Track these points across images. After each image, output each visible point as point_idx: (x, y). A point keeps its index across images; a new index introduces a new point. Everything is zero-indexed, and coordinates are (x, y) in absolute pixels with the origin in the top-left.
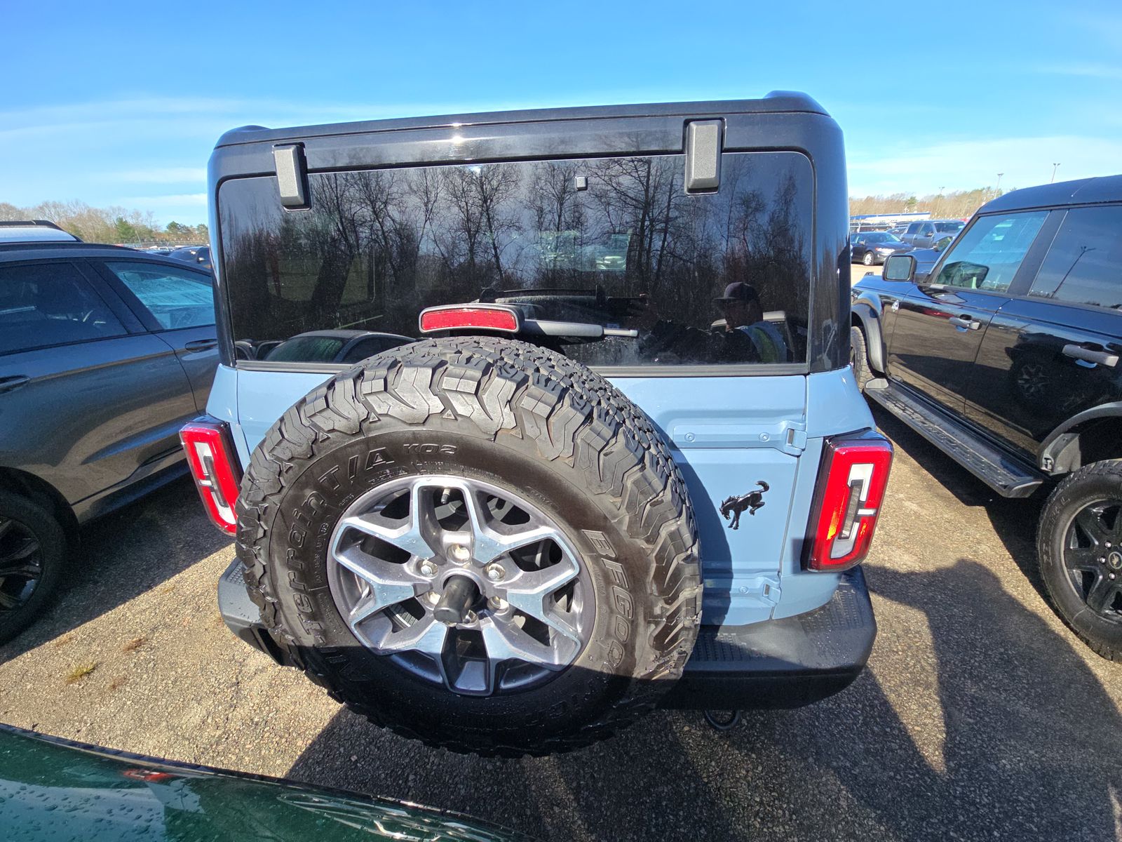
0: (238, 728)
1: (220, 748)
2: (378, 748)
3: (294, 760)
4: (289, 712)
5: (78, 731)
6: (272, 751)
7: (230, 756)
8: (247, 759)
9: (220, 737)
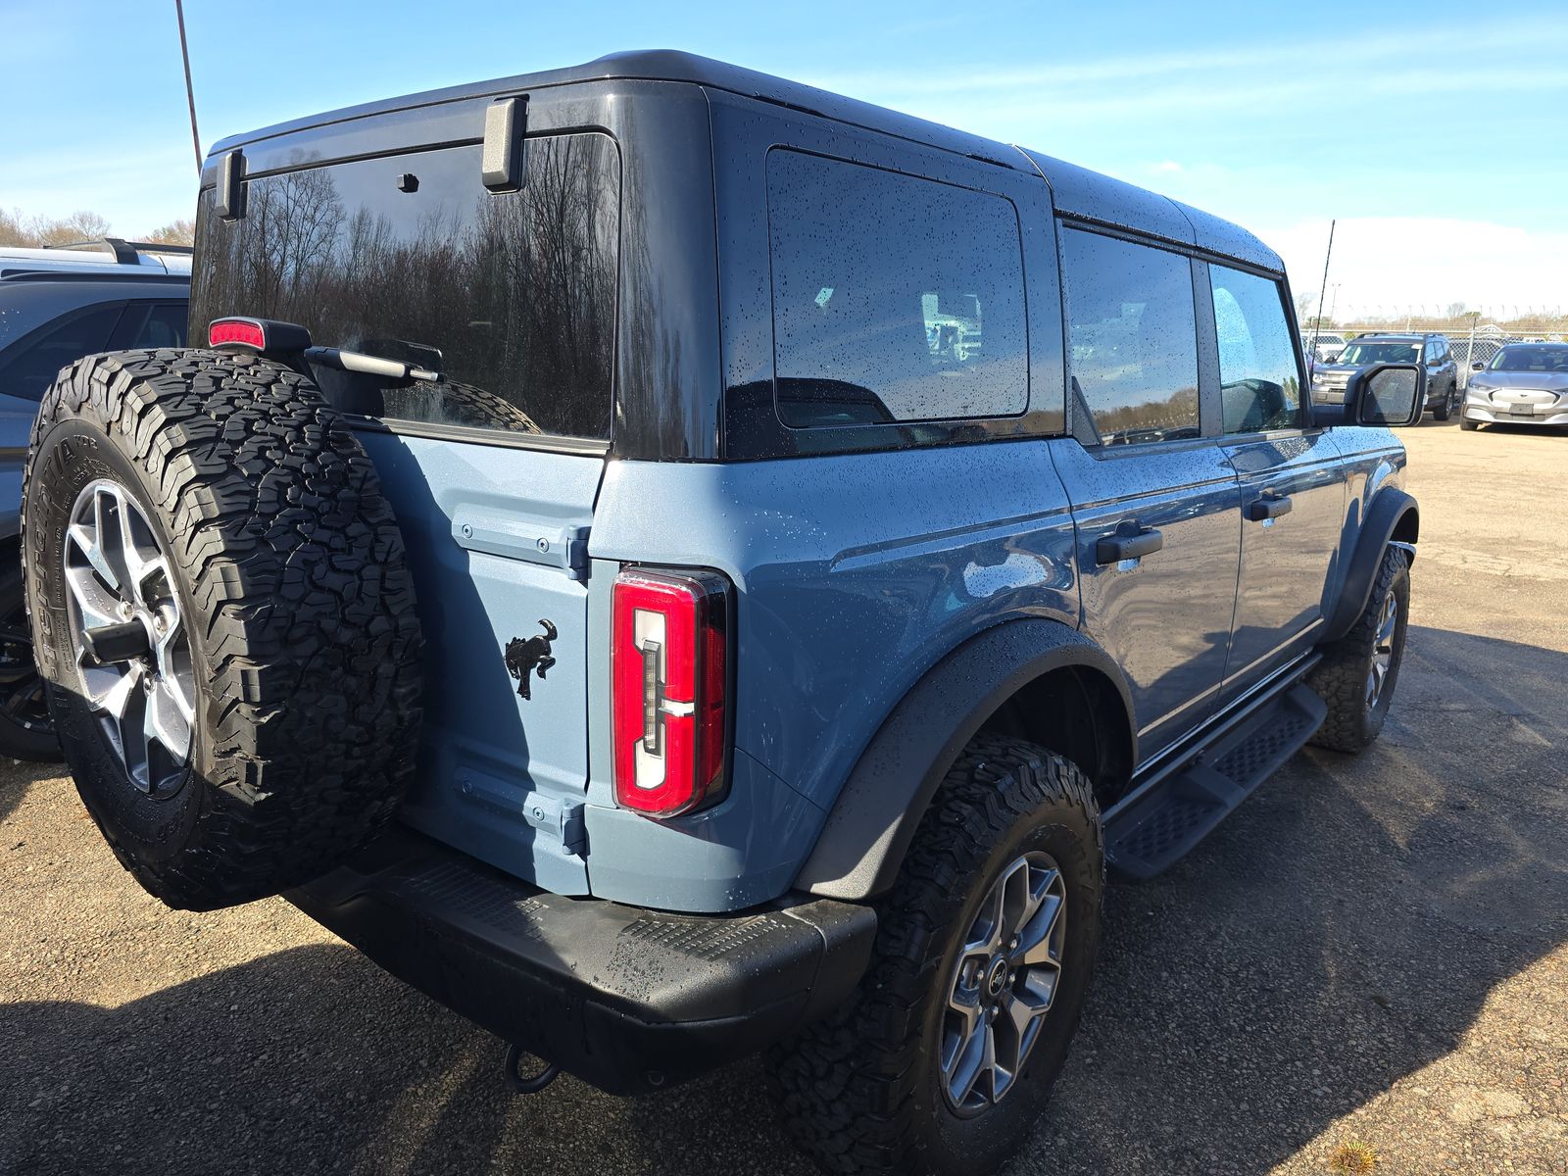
0: (171, 923)
1: (141, 934)
2: (265, 1011)
3: (185, 980)
4: (226, 931)
5: (51, 864)
6: (177, 960)
7: (140, 945)
8: (150, 955)
9: (149, 924)
